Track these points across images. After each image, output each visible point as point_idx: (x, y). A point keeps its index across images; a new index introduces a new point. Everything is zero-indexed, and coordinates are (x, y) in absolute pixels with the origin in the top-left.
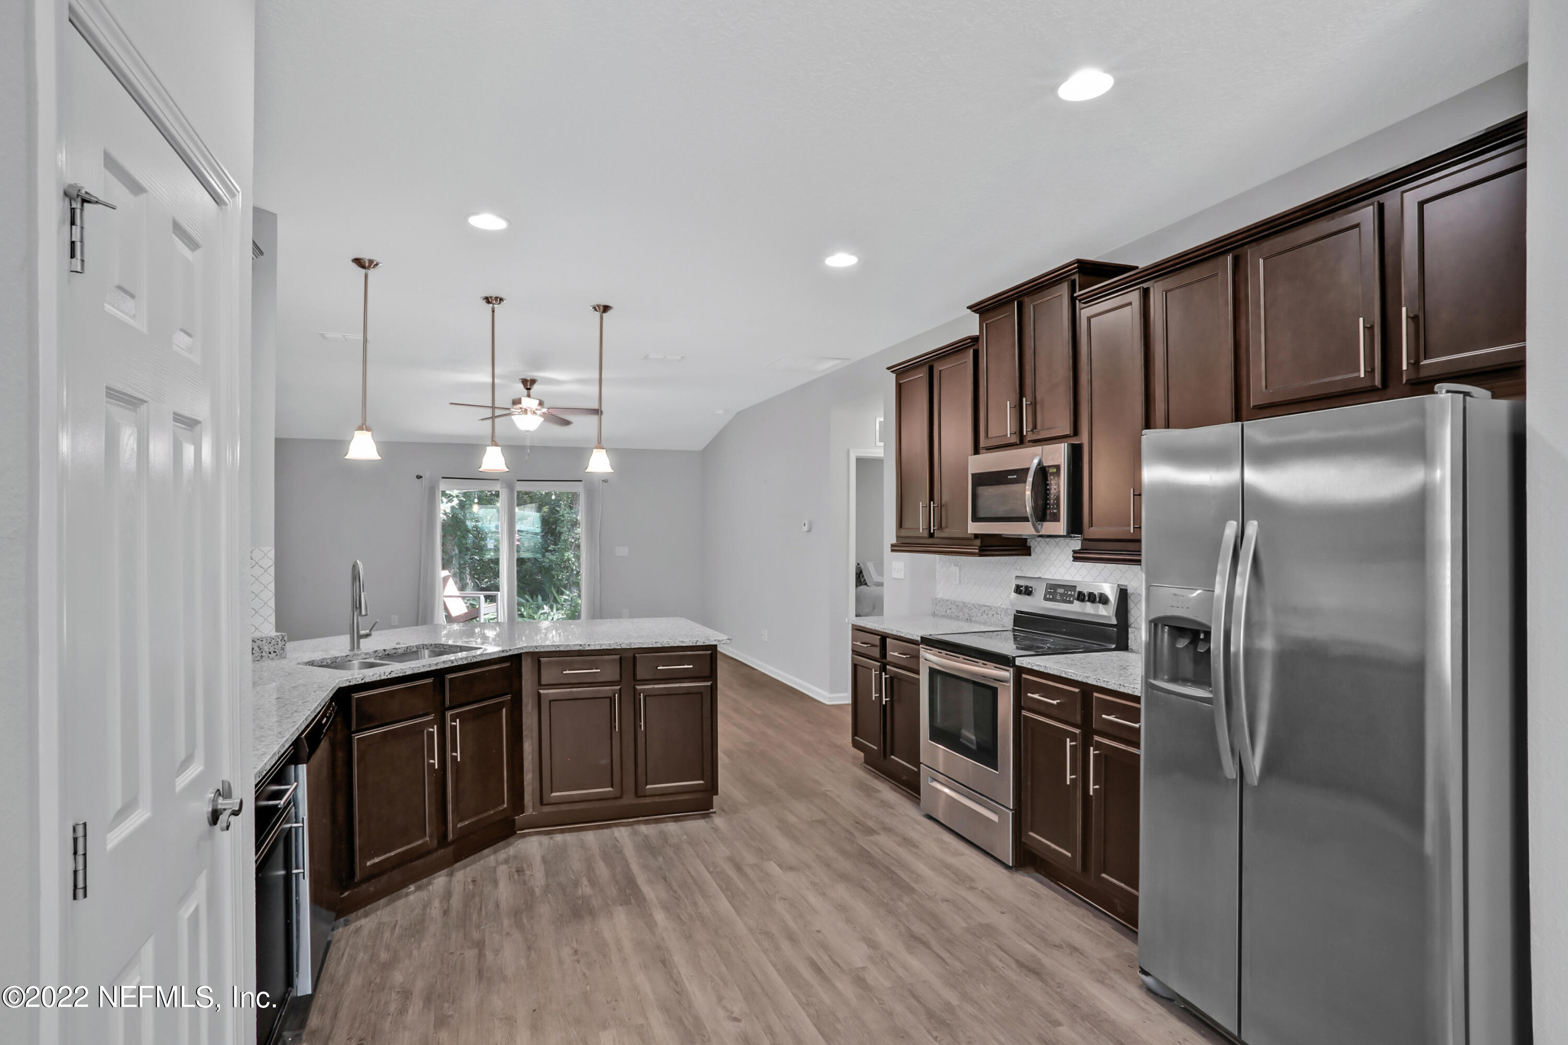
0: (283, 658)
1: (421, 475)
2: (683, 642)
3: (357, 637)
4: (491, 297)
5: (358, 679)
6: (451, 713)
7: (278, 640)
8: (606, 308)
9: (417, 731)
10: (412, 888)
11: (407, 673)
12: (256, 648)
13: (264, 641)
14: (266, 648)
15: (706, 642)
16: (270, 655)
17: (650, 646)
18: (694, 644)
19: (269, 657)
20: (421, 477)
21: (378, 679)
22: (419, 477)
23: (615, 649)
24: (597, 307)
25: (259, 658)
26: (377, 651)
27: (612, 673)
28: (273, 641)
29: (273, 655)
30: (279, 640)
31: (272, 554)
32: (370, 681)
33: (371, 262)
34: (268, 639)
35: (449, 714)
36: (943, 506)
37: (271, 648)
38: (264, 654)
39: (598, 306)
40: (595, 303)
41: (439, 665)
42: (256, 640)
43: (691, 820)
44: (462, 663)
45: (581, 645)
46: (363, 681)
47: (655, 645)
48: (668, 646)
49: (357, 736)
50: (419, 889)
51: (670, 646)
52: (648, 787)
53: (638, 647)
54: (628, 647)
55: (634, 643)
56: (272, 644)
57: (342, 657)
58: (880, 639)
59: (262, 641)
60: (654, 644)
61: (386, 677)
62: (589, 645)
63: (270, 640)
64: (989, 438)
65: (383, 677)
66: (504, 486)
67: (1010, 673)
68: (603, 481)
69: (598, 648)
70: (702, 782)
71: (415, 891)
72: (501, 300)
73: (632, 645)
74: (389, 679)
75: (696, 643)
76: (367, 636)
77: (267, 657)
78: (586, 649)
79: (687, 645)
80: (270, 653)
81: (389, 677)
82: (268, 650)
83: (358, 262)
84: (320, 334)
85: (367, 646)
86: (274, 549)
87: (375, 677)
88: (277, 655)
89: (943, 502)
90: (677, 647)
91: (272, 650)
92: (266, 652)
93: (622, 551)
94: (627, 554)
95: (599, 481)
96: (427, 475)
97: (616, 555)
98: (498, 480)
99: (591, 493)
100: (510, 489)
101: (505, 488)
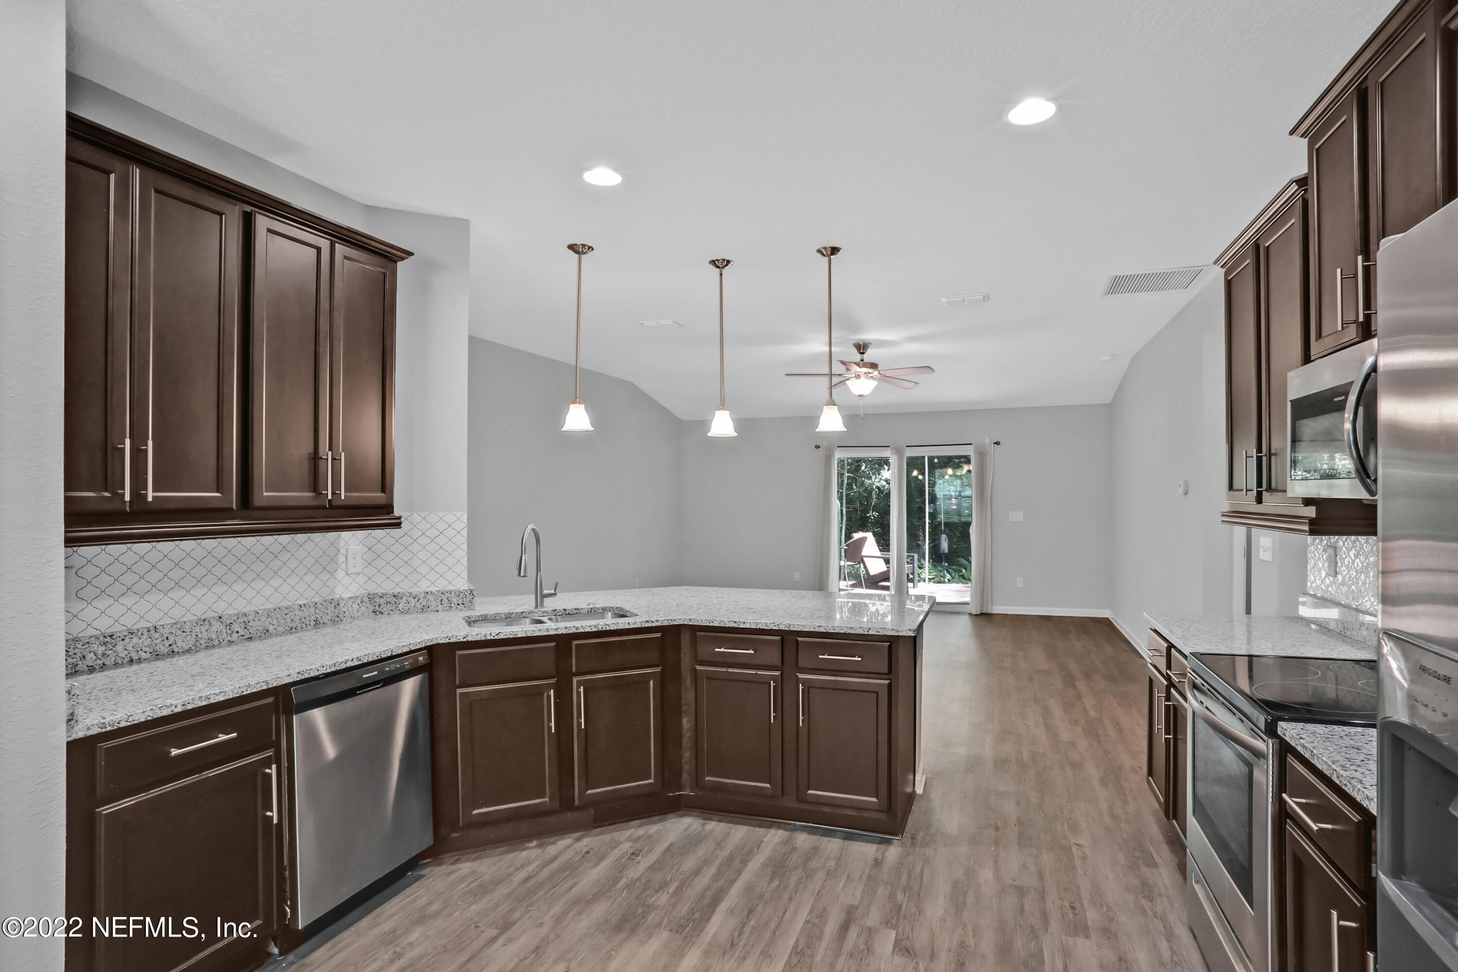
0: (471, 610)
1: (819, 445)
2: (851, 628)
3: (541, 597)
4: (717, 260)
5: (458, 638)
6: (578, 679)
7: (466, 593)
8: (834, 250)
9: (538, 692)
10: (534, 843)
11: (518, 636)
12: (445, 599)
13: (453, 593)
14: (455, 600)
15: (881, 631)
16: (458, 606)
17: (812, 630)
18: (866, 633)
19: (457, 608)
20: (819, 447)
21: (483, 638)
22: (817, 447)
23: (771, 629)
24: (823, 250)
25: (448, 608)
26: (556, 610)
27: (773, 655)
28: (462, 594)
29: (461, 606)
30: (468, 594)
31: (465, 518)
32: (473, 640)
33: (584, 246)
34: (457, 592)
35: (576, 679)
36: (1275, 454)
37: (460, 601)
38: (452, 605)
39: (825, 248)
40: (820, 246)
41: (559, 630)
42: (445, 592)
43: (864, 841)
44: (590, 630)
45: (735, 622)
46: (465, 640)
47: (817, 630)
48: (833, 631)
49: (459, 691)
50: (538, 846)
51: (836, 632)
52: (810, 792)
53: (799, 630)
54: (787, 629)
55: (794, 625)
56: (460, 597)
57: (517, 613)
58: (1167, 647)
59: (451, 593)
60: (817, 627)
61: (493, 638)
62: (744, 623)
63: (458, 594)
64: (1324, 337)
65: (489, 638)
66: (894, 452)
67: (1267, 746)
69: (753, 627)
70: (874, 800)
71: (536, 847)
72: (728, 262)
73: (791, 627)
74: (496, 639)
75: (868, 631)
76: (551, 595)
77: (455, 607)
78: (741, 627)
79: (856, 632)
80: (458, 604)
81: (496, 637)
82: (456, 602)
83: (572, 247)
84: (641, 324)
85: (550, 604)
86: (466, 514)
87: (479, 636)
88: (465, 607)
89: (1273, 451)
90: (844, 634)
91: (460, 602)
92: (454, 604)
93: (1017, 516)
94: (1022, 519)
95: (990, 443)
96: (824, 445)
97: (1010, 520)
98: (889, 447)
99: (982, 456)
100: (900, 454)
101: (895, 454)
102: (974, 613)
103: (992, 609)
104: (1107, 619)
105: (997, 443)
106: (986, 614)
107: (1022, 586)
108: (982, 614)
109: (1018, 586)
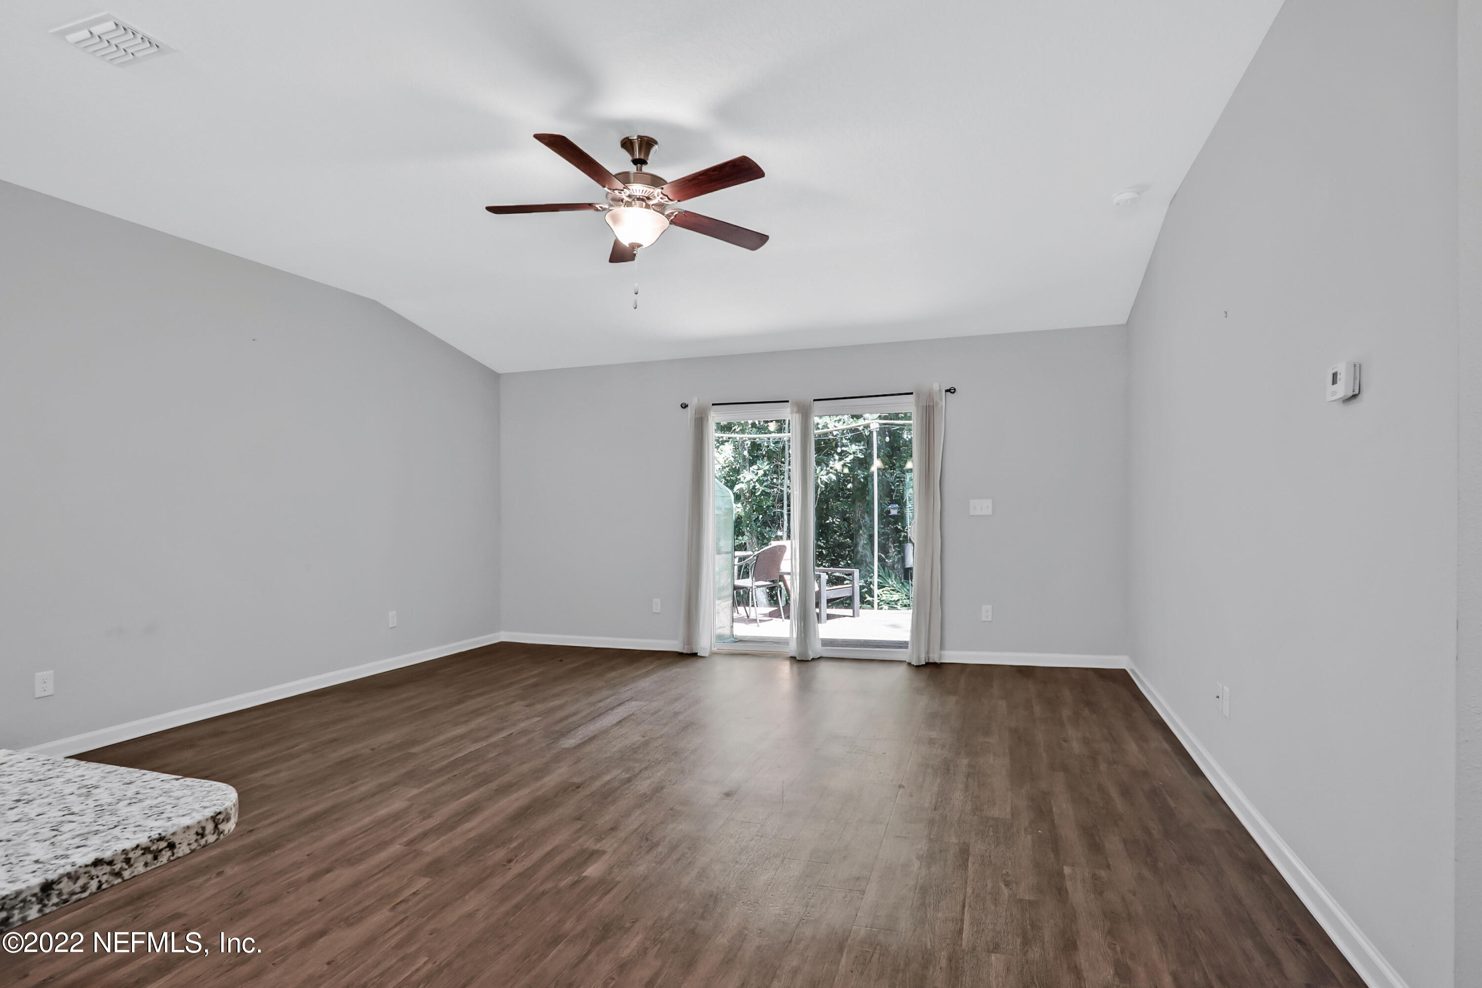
22: (684, 406)
66: (795, 409)
68: (947, 391)
93: (982, 507)
94: (989, 512)
95: (940, 391)
96: (693, 402)
97: (972, 513)
98: (788, 401)
99: (929, 412)
100: (805, 412)
101: (796, 413)
102: (914, 663)
103: (940, 657)
104: (1124, 671)
105: (950, 391)
106: (935, 664)
107: (990, 619)
108: (928, 664)
109: (984, 619)
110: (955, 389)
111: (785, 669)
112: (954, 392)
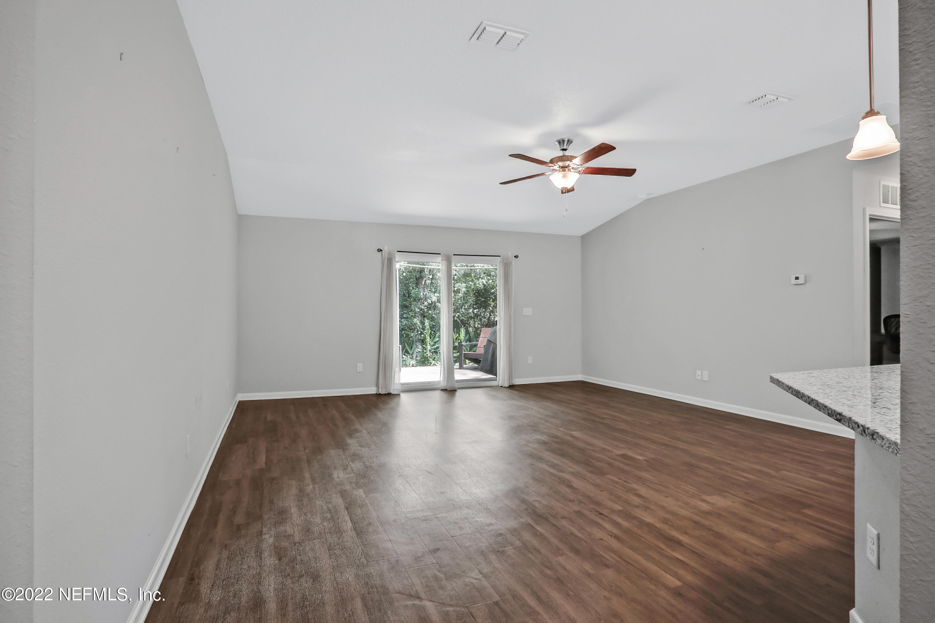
22: (380, 250)
66: (444, 258)
68: (515, 257)
93: (528, 312)
94: (531, 314)
95: (512, 256)
96: (386, 249)
97: (524, 314)
98: (440, 254)
99: (507, 266)
100: (449, 261)
101: (445, 260)
103: (515, 382)
104: (583, 381)
106: (513, 386)
107: (532, 363)
108: (511, 386)
109: (529, 363)
110: (518, 257)
111: (437, 395)
112: (517, 258)
